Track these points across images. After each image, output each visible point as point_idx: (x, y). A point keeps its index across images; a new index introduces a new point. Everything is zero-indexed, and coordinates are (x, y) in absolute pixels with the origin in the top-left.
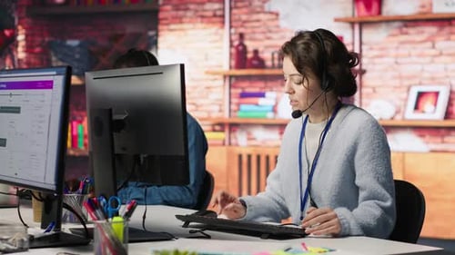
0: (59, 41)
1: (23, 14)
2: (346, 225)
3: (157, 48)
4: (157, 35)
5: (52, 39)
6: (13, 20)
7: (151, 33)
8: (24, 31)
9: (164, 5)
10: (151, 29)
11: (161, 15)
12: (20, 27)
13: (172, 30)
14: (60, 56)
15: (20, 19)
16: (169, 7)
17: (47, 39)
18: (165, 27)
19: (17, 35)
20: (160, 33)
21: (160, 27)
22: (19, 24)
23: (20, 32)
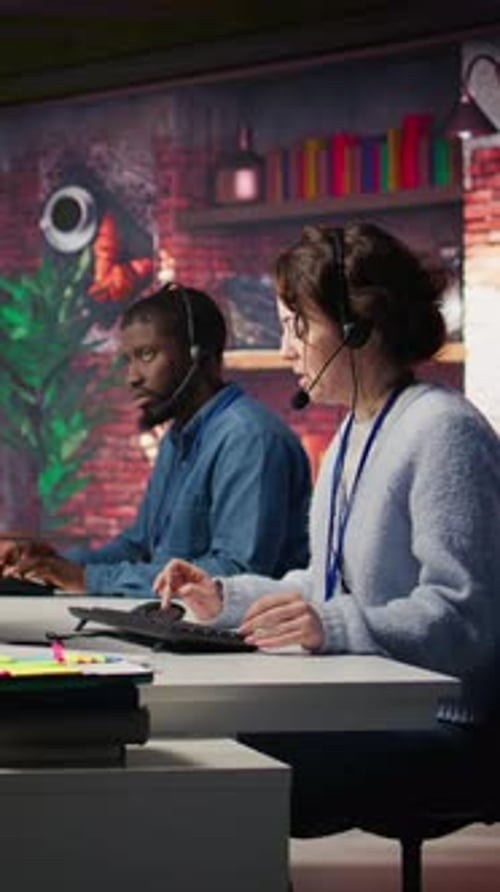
0: (245, 279)
1: (170, 226)
2: (338, 631)
3: (462, 284)
4: (461, 256)
5: (231, 275)
6: (150, 238)
7: (448, 252)
8: (172, 261)
9: (474, 189)
10: (448, 244)
11: (469, 212)
12: (163, 254)
13: (492, 244)
14: (248, 310)
15: (162, 237)
16: (486, 194)
17: (220, 276)
18: (479, 238)
19: (159, 269)
20: (468, 252)
21: (468, 239)
22: (163, 246)
23: (164, 264)
